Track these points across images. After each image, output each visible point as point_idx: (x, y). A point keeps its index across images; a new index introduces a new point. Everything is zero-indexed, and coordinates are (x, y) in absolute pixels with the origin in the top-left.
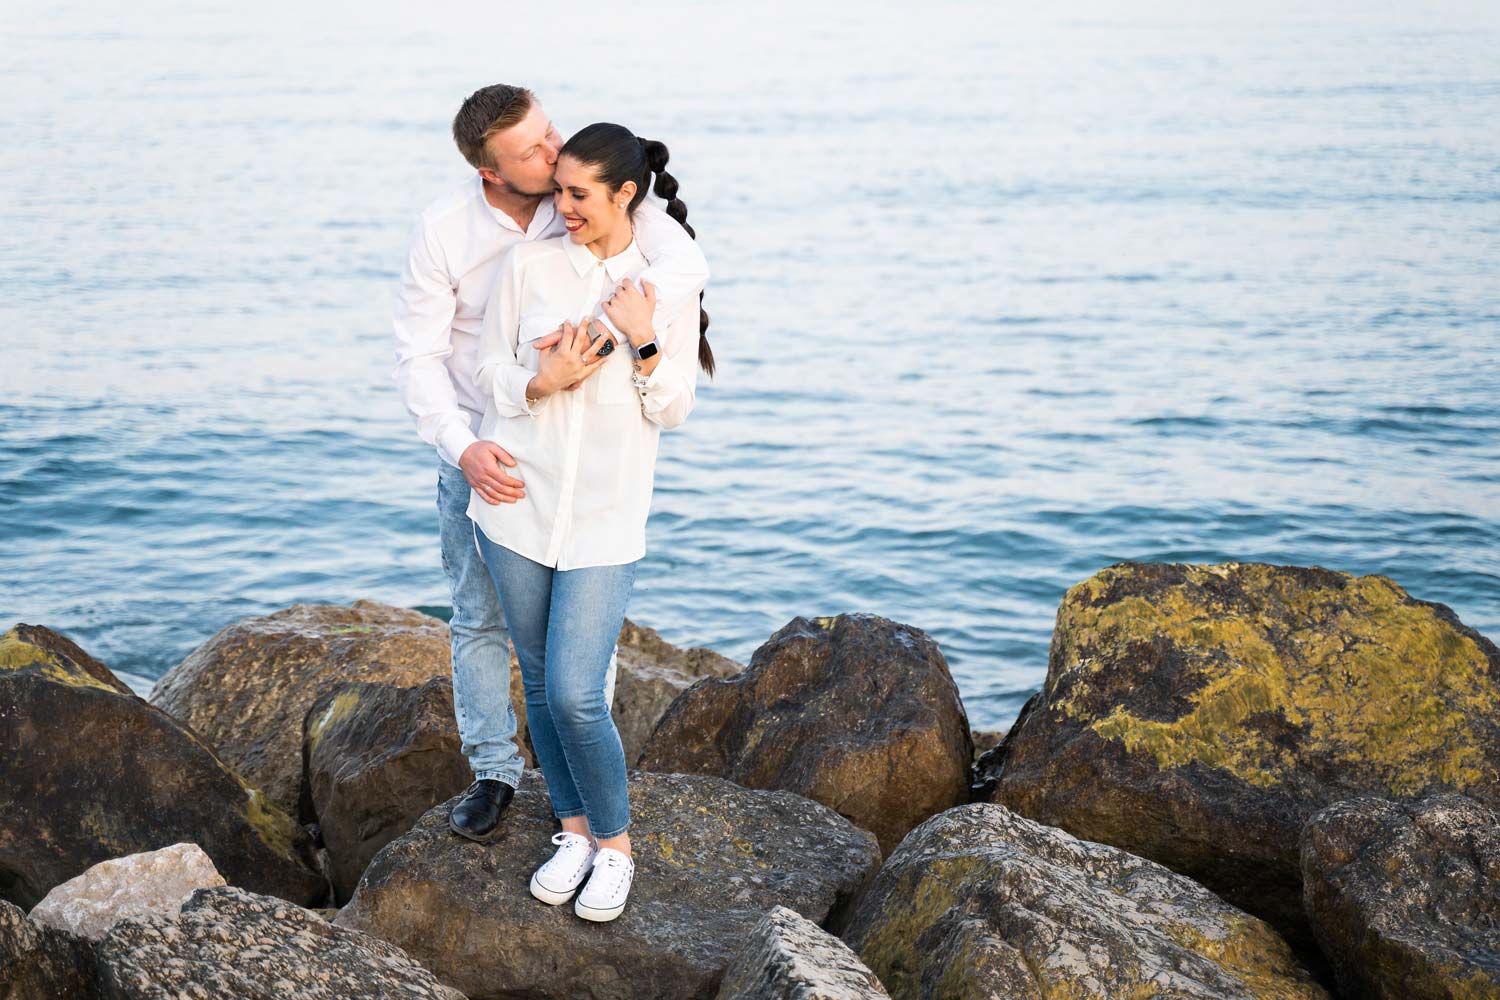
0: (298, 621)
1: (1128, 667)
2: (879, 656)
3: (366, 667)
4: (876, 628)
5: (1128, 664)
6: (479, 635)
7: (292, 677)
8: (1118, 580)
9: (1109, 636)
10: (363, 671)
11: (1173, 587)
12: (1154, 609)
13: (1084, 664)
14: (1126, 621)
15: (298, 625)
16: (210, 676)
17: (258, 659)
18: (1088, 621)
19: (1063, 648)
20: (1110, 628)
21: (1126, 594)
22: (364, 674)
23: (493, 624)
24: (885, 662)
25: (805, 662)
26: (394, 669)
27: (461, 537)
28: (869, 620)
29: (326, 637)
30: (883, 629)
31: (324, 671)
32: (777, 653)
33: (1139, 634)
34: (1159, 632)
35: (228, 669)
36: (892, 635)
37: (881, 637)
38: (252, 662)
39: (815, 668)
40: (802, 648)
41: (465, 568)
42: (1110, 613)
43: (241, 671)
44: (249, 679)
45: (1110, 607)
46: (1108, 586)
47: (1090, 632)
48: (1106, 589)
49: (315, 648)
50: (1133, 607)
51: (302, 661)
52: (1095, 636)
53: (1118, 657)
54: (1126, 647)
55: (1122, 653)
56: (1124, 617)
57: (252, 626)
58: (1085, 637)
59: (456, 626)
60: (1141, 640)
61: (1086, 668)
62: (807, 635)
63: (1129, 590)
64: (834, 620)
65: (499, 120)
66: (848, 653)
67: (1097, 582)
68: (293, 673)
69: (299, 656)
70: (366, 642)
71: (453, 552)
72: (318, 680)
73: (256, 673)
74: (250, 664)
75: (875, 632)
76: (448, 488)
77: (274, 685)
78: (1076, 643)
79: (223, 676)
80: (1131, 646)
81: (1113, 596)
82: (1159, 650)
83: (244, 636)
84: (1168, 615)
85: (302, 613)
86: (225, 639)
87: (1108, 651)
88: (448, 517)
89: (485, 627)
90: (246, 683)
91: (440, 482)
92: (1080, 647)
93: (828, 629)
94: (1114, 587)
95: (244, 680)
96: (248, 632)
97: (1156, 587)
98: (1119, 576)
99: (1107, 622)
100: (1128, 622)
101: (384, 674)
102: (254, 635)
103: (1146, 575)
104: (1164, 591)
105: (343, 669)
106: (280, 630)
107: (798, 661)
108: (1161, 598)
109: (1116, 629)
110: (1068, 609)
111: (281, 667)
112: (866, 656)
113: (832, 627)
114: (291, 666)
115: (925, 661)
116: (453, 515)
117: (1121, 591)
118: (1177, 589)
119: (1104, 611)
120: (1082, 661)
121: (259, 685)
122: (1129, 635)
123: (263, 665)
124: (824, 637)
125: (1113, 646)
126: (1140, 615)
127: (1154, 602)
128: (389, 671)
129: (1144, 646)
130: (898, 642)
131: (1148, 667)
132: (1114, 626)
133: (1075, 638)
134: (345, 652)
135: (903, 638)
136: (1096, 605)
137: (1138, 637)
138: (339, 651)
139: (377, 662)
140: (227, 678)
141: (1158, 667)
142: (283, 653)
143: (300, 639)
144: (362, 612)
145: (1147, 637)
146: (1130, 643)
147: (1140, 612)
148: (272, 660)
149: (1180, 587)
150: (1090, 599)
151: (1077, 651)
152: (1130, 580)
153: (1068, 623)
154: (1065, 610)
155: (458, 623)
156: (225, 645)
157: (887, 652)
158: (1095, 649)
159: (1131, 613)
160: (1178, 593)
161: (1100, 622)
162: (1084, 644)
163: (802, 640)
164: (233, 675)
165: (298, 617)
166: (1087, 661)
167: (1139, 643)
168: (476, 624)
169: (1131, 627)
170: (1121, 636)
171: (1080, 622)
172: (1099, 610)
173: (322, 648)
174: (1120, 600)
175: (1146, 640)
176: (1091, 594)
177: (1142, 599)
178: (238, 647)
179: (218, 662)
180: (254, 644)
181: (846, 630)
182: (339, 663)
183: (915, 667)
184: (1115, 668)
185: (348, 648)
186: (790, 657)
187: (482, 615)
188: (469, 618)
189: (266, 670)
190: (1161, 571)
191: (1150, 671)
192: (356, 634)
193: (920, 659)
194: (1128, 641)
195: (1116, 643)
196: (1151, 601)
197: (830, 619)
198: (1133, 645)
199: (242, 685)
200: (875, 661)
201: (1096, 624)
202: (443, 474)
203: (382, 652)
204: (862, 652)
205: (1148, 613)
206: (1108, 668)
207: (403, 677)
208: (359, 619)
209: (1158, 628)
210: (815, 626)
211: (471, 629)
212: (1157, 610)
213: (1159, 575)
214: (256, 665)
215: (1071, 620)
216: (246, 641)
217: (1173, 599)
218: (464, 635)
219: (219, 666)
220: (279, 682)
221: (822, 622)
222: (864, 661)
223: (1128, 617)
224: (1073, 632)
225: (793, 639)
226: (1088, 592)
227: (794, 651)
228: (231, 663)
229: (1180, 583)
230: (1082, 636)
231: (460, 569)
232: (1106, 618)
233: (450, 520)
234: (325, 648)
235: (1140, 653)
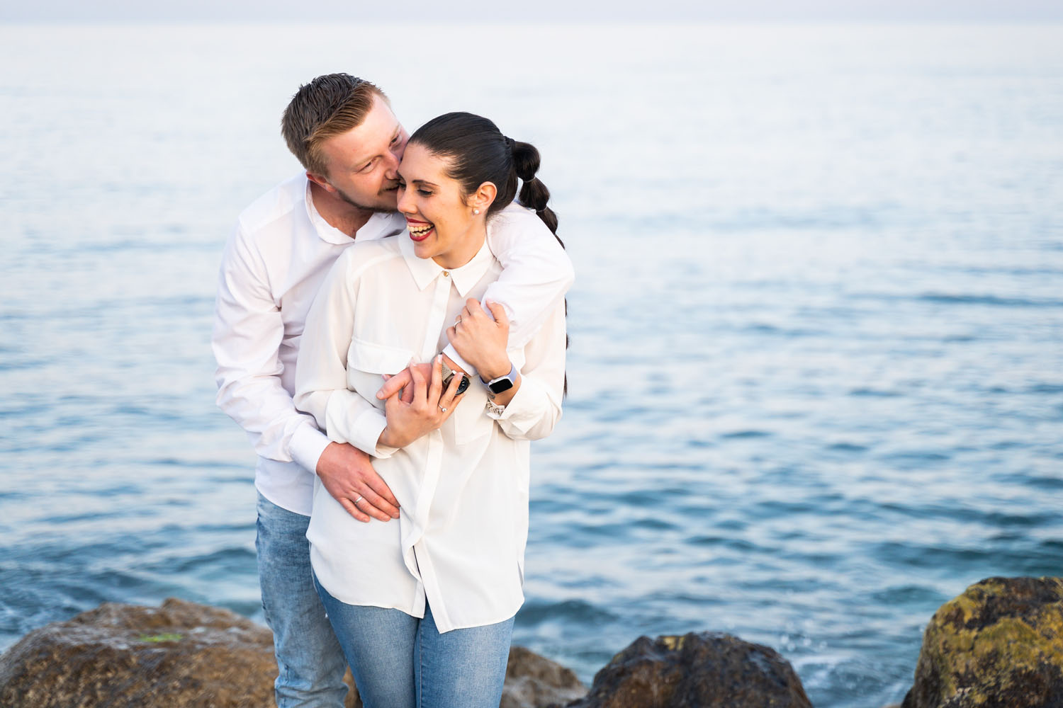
0: (106, 626)
1: (1015, 699)
2: (736, 683)
3: (177, 684)
4: (727, 650)
5: (1015, 695)
6: (310, 697)
7: (99, 693)
8: (991, 598)
9: (989, 662)
10: (174, 688)
11: (1049, 605)
12: (1033, 632)
13: (963, 694)
14: (1006, 646)
15: (105, 632)
16: (13, 691)
17: (63, 673)
18: (963, 645)
19: (935, 674)
20: (989, 654)
21: (1001, 614)
22: (176, 692)
23: (326, 686)
24: (742, 689)
25: (655, 688)
26: (207, 685)
27: (282, 585)
28: (719, 640)
29: (135, 648)
30: (736, 651)
31: (132, 687)
32: (623, 679)
33: (1022, 661)
34: (1043, 658)
35: (31, 684)
36: (746, 657)
37: (735, 661)
38: (57, 676)
39: (664, 694)
40: (651, 673)
41: (287, 623)
42: (987, 636)
43: (46, 686)
44: (54, 694)
45: (986, 629)
46: (980, 606)
47: (967, 658)
48: (978, 609)
49: (123, 660)
50: (1011, 629)
51: (110, 675)
52: (973, 662)
53: (1003, 688)
54: (1009, 676)
55: (1006, 683)
56: (1003, 641)
57: (58, 634)
58: (962, 663)
59: (282, 687)
60: (1026, 668)
61: (967, 699)
62: (655, 657)
63: (1003, 610)
64: (682, 640)
65: (328, 122)
66: (702, 679)
67: (967, 601)
68: (101, 689)
69: (106, 669)
70: (178, 655)
71: (273, 602)
72: (126, 697)
73: (61, 689)
74: (55, 679)
75: (728, 654)
76: (267, 527)
77: (80, 702)
78: (953, 670)
79: (26, 692)
80: (1016, 675)
81: (987, 617)
82: (1047, 679)
83: (49, 647)
84: (1049, 638)
85: (109, 616)
86: (29, 651)
87: (989, 680)
88: (268, 561)
89: (317, 688)
90: (50, 699)
91: (258, 519)
92: (957, 674)
93: (675, 649)
94: (987, 606)
95: (48, 696)
96: (52, 643)
97: (1031, 606)
98: (991, 594)
99: (986, 647)
100: (1008, 647)
101: (196, 692)
102: (59, 647)
103: (1017, 592)
104: (1040, 612)
105: (153, 685)
106: (87, 640)
107: (646, 688)
108: (1039, 618)
109: (995, 655)
110: (940, 631)
111: (87, 682)
112: (722, 684)
113: (680, 647)
114: (98, 680)
115: (785, 688)
116: (273, 558)
117: (995, 612)
118: (1053, 608)
119: (980, 634)
120: (961, 690)
121: (65, 702)
122: (1012, 661)
123: (69, 680)
124: (673, 659)
125: (994, 673)
126: (1020, 639)
127: (1034, 625)
128: (201, 688)
129: (1029, 675)
130: (753, 666)
131: (1036, 699)
132: (993, 651)
133: (950, 665)
134: (155, 665)
135: (757, 659)
136: (970, 626)
137: (1021, 665)
138: (148, 665)
139: (188, 678)
140: (31, 694)
141: (1048, 699)
142: (90, 666)
143: (108, 651)
144: (172, 614)
145: (1032, 664)
146: (1014, 672)
147: (1020, 635)
148: (77, 674)
149: (1056, 604)
150: (962, 620)
151: (954, 679)
152: (1003, 598)
153: (941, 646)
154: (937, 633)
155: (284, 683)
156: (28, 657)
157: (743, 678)
158: (974, 677)
159: (1010, 636)
160: (1055, 612)
161: (978, 647)
162: (962, 671)
163: (649, 663)
164: (37, 691)
165: (106, 621)
166: (967, 690)
167: (1024, 672)
168: (306, 686)
169: (1013, 653)
170: (1003, 663)
171: (955, 646)
172: (974, 633)
173: (130, 661)
174: (995, 621)
175: (1031, 668)
176: (963, 615)
177: (1019, 620)
178: (42, 660)
179: (22, 676)
180: (59, 656)
181: (696, 652)
182: (149, 679)
183: (776, 694)
184: (1000, 699)
185: (158, 662)
186: (638, 683)
187: (311, 676)
188: (297, 677)
189: (72, 685)
190: (1032, 587)
191: (1039, 703)
192: (167, 644)
193: (779, 685)
194: (1011, 669)
195: (997, 671)
196: (1030, 623)
197: (677, 638)
198: (1017, 674)
199: (46, 701)
200: (732, 689)
201: (972, 648)
202: (262, 511)
203: (194, 667)
204: (717, 678)
205: (1028, 636)
206: (992, 699)
207: (216, 695)
208: (168, 622)
209: (1041, 654)
210: (661, 647)
211: (300, 691)
212: (1037, 632)
213: (1031, 592)
214: (61, 679)
215: (945, 643)
216: (50, 653)
217: (1052, 619)
218: (293, 698)
219: (22, 680)
220: (86, 699)
221: (669, 641)
222: (720, 689)
223: (1009, 642)
224: (948, 657)
225: (641, 663)
226: (960, 612)
227: (642, 676)
228: (35, 676)
229: (1055, 601)
230: (958, 662)
231: (282, 622)
232: (983, 642)
233: (269, 565)
234: (134, 660)
235: (1027, 683)
